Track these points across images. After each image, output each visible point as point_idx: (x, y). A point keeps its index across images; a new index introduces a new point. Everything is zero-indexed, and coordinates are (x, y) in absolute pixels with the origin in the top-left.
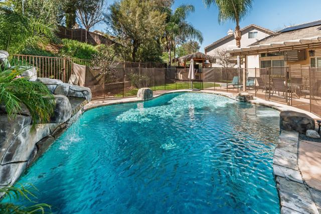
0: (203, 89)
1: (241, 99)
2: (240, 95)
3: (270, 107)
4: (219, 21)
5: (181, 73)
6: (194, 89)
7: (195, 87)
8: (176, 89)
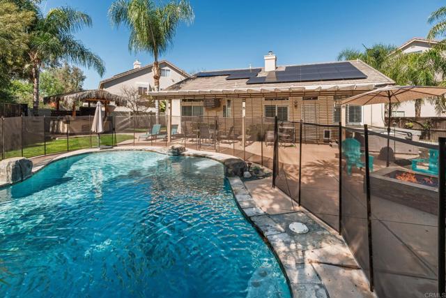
0: (116, 146)
1: (173, 152)
2: (173, 148)
3: (204, 157)
4: (130, 49)
5: (65, 123)
6: (102, 146)
7: (103, 143)
8: (68, 151)
